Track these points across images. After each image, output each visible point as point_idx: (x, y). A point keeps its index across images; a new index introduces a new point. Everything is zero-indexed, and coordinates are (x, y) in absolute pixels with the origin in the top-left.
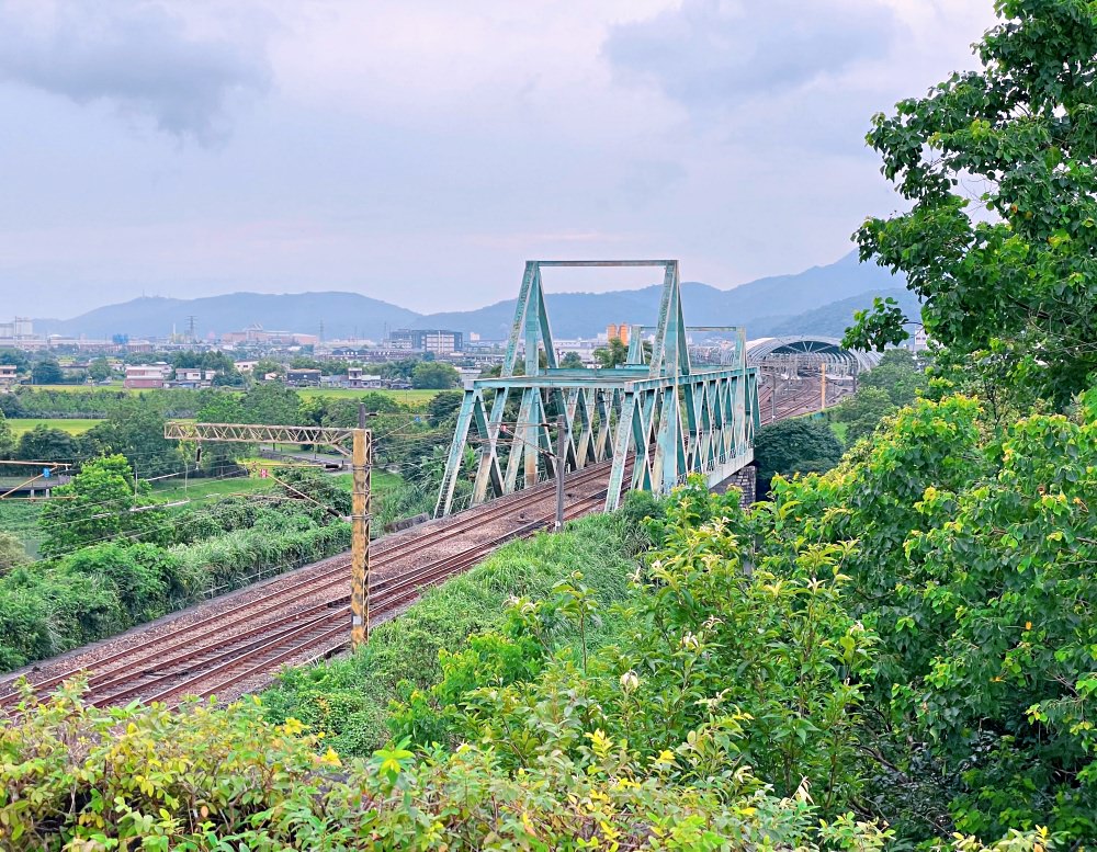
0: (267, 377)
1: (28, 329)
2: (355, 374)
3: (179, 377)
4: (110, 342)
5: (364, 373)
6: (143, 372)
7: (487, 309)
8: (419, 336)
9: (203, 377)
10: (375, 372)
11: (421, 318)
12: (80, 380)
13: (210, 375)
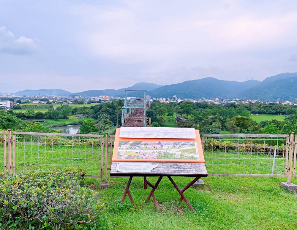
0: (55, 102)
1: (9, 94)
2: (69, 102)
3: (41, 102)
4: (23, 97)
5: (70, 102)
6: (35, 102)
7: (82, 92)
8: (73, 96)
9: (45, 103)
10: (71, 102)
11: (72, 93)
12: (24, 103)
13: (46, 102)
